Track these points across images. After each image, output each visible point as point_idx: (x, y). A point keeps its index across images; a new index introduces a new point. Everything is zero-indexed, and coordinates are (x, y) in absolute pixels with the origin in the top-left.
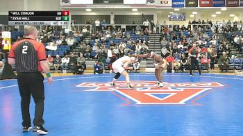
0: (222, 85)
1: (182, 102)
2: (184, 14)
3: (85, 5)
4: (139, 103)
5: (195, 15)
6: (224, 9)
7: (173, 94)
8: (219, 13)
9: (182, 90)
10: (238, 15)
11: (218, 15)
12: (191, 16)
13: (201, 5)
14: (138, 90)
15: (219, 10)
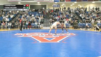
0: (75, 35)
1: (58, 42)
2: (59, 5)
3: (18, 1)
4: (40, 42)
5: (64, 5)
6: (76, 2)
7: (54, 38)
8: (73, 4)
9: (58, 36)
10: (81, 5)
11: (73, 5)
12: (62, 5)
13: (66, 1)
14: (40, 36)
15: (74, 3)
